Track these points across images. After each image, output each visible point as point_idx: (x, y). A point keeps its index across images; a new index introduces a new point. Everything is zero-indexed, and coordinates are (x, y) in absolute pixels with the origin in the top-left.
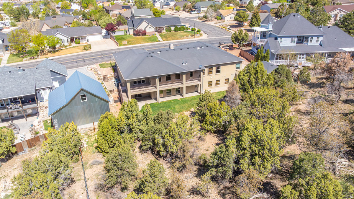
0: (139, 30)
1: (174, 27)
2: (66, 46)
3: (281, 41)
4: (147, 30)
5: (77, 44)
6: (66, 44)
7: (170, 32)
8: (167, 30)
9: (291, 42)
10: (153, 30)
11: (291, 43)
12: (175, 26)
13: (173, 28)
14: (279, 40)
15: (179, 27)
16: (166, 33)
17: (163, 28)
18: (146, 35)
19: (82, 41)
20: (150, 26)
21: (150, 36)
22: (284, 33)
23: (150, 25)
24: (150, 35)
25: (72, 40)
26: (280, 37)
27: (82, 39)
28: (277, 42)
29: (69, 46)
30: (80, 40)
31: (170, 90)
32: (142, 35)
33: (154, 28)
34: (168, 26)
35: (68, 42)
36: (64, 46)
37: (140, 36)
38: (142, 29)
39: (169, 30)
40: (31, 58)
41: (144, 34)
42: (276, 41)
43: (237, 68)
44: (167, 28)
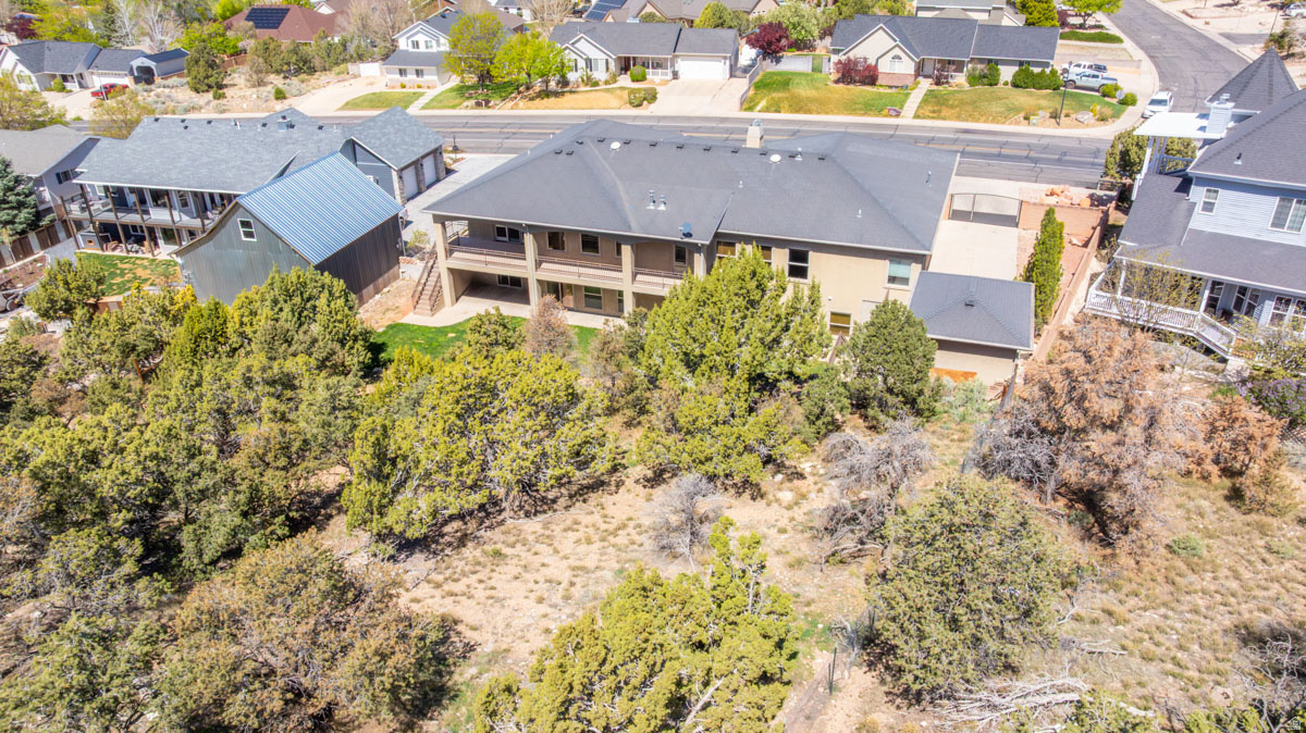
0: (856, 63)
1: (1015, 69)
2: (596, 84)
3: (1208, 207)
4: (885, 67)
5: (635, 80)
6: (600, 74)
7: (991, 85)
8: (974, 80)
9: (1278, 222)
10: (907, 66)
11: (1274, 225)
12: (1021, 64)
13: (1007, 73)
14: (1198, 194)
15: (1037, 70)
16: (967, 86)
17: (959, 66)
18: (879, 82)
19: (654, 74)
20: (897, 51)
21: (894, 90)
22: (1239, 162)
23: (897, 46)
24: (891, 87)
25: (625, 65)
26: (1203, 181)
27: (654, 67)
28: (1184, 206)
29: (607, 82)
30: (648, 68)
31: (598, 290)
32: (863, 83)
33: (912, 60)
34: (990, 61)
35: (607, 69)
36: (591, 82)
37: (851, 86)
38: (865, 59)
39: (990, 79)
40: (479, 104)
41: (870, 77)
42: (1179, 200)
43: (892, 279)
44: (980, 66)
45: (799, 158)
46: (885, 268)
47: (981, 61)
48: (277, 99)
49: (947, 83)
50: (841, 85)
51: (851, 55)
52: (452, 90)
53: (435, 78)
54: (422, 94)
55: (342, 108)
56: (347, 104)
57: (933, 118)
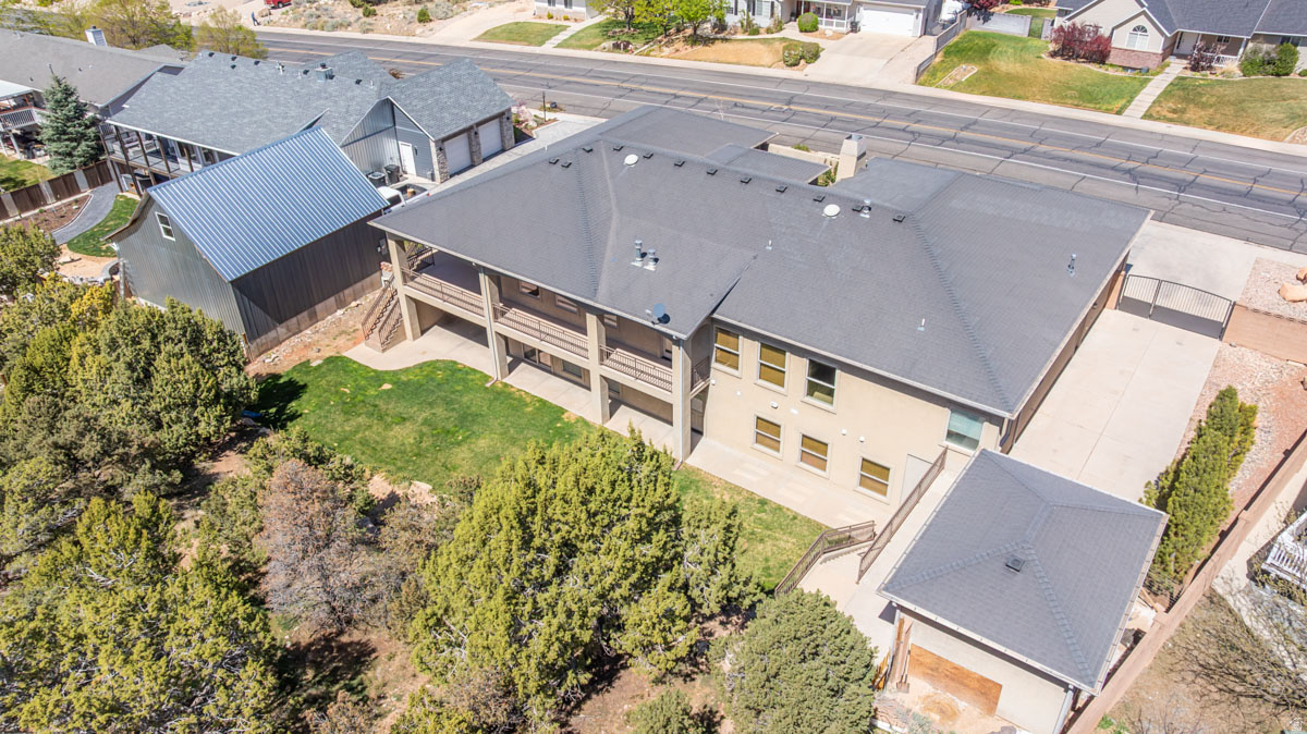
0: (1082, 32)
2: (756, 32)
4: (1121, 41)
6: (762, 20)
7: (1278, 75)
8: (1249, 67)
10: (1153, 42)
16: (1236, 77)
17: (1232, 46)
18: (1110, 60)
20: (1142, 21)
21: (1130, 72)
23: (1144, 13)
24: (1125, 68)
27: (829, 15)
29: (769, 31)
30: (822, 16)
32: (1090, 59)
33: (1162, 34)
35: (772, 14)
36: (750, 28)
37: (1072, 63)
38: (1096, 29)
39: (1279, 65)
40: (616, 46)
41: (1098, 52)
43: (953, 435)
44: (1265, 47)
45: (865, 215)
46: (942, 418)
47: (1269, 39)
48: (420, 21)
49: (1210, 68)
50: (1058, 60)
51: (1078, 21)
52: (599, 25)
53: (584, 10)
54: (564, 28)
55: (478, 39)
56: (485, 33)
57: (1171, 120)
